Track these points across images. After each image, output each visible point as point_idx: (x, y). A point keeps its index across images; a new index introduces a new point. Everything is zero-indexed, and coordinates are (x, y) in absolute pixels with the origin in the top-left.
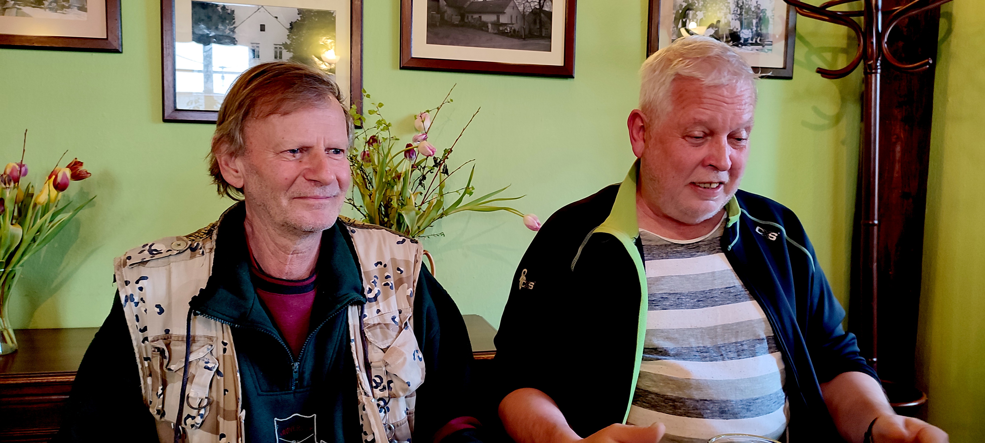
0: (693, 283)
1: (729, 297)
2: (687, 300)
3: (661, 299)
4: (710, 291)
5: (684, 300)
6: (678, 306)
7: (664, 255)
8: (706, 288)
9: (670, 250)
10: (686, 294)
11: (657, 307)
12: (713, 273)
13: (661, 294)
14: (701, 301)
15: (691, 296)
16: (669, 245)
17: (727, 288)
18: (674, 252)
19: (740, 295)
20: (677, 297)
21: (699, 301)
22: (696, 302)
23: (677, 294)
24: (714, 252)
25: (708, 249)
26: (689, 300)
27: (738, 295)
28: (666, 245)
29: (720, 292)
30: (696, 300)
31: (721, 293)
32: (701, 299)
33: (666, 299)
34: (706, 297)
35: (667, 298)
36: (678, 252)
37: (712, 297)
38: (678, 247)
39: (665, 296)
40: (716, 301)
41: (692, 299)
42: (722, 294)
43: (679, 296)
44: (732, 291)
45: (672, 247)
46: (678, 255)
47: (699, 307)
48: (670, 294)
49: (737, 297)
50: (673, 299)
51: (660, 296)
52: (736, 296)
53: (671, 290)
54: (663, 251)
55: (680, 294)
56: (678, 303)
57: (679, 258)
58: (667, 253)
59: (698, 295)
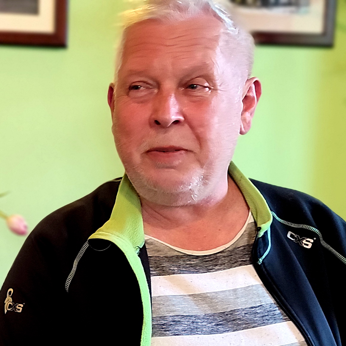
0: (211, 303)
1: (255, 319)
2: (203, 324)
3: (172, 323)
4: (231, 312)
5: (199, 323)
6: (192, 331)
7: (176, 268)
8: (227, 308)
9: (182, 263)
10: (202, 317)
11: (168, 332)
12: (235, 290)
13: (172, 316)
14: (220, 325)
15: (208, 319)
16: (182, 257)
17: (252, 308)
18: (188, 266)
19: (268, 315)
20: (191, 321)
21: (218, 325)
22: (215, 327)
23: (192, 316)
24: (236, 264)
25: (229, 262)
26: (205, 324)
27: (266, 316)
28: (177, 257)
29: (243, 312)
30: (214, 324)
31: (245, 314)
32: (220, 323)
33: (178, 323)
34: (226, 320)
35: (179, 321)
36: (191, 266)
37: (234, 320)
38: (192, 260)
39: (177, 319)
40: (239, 325)
41: (210, 323)
42: (247, 315)
43: (194, 319)
44: (258, 311)
45: (184, 259)
46: (192, 269)
47: (217, 332)
48: (183, 316)
49: (264, 318)
50: (186, 323)
51: (171, 319)
52: (262, 317)
53: (185, 312)
54: (174, 264)
55: (195, 316)
56: (193, 328)
57: (193, 272)
58: (179, 267)
59: (216, 317)
